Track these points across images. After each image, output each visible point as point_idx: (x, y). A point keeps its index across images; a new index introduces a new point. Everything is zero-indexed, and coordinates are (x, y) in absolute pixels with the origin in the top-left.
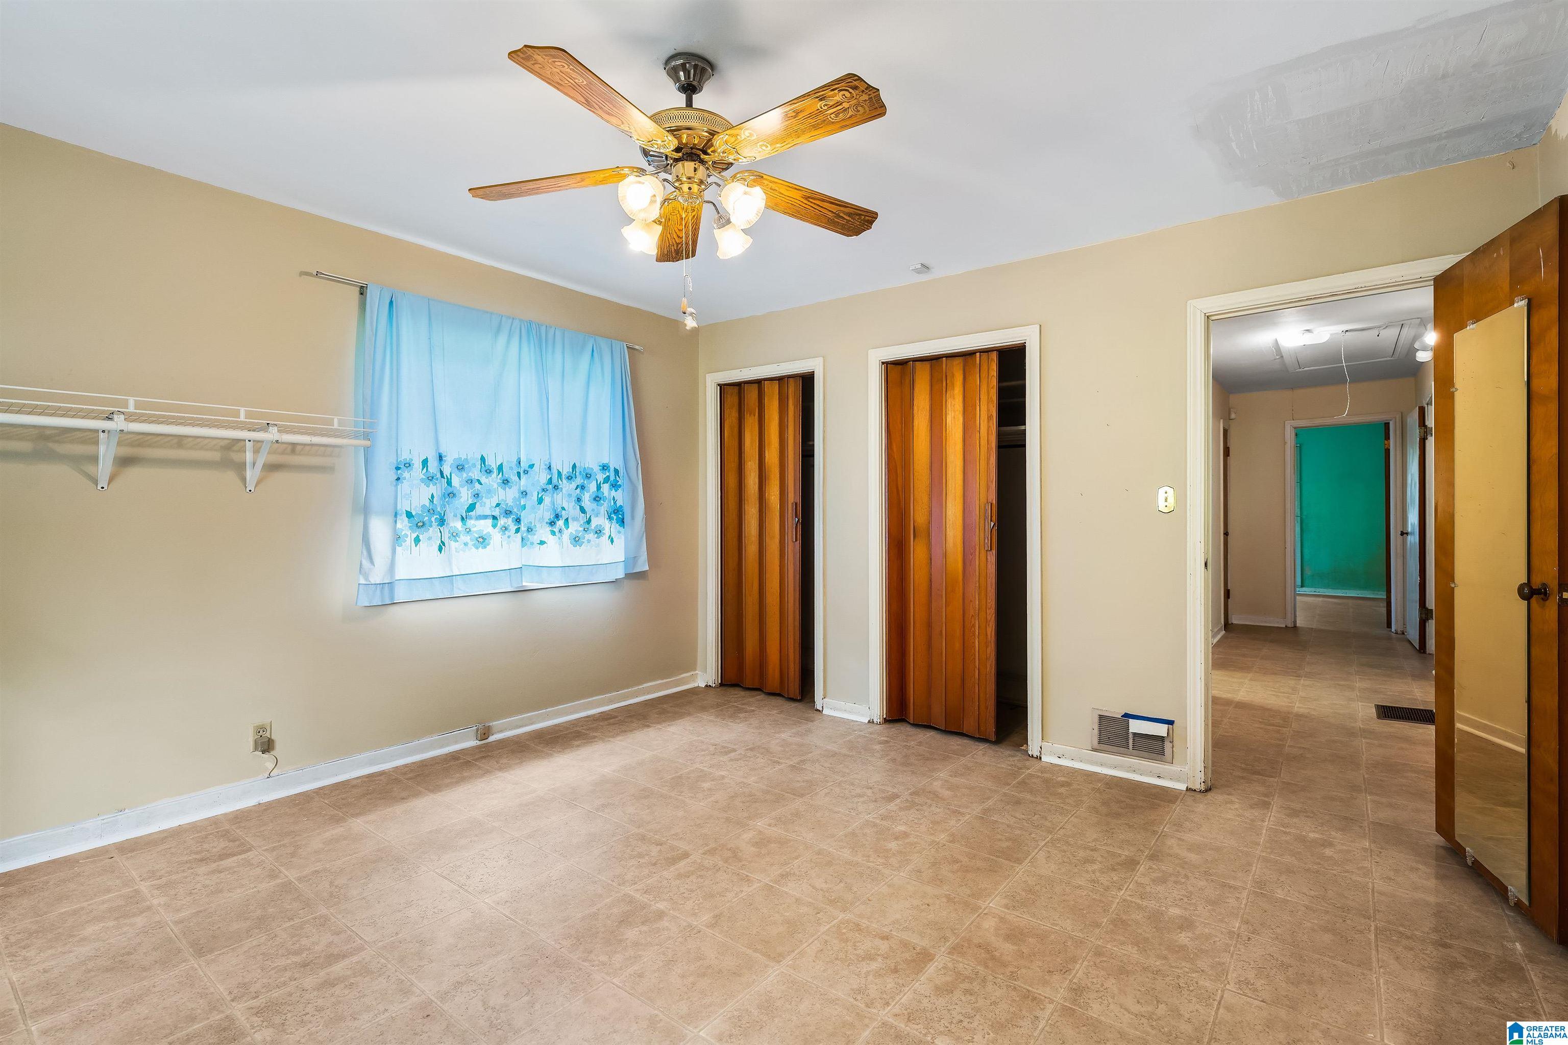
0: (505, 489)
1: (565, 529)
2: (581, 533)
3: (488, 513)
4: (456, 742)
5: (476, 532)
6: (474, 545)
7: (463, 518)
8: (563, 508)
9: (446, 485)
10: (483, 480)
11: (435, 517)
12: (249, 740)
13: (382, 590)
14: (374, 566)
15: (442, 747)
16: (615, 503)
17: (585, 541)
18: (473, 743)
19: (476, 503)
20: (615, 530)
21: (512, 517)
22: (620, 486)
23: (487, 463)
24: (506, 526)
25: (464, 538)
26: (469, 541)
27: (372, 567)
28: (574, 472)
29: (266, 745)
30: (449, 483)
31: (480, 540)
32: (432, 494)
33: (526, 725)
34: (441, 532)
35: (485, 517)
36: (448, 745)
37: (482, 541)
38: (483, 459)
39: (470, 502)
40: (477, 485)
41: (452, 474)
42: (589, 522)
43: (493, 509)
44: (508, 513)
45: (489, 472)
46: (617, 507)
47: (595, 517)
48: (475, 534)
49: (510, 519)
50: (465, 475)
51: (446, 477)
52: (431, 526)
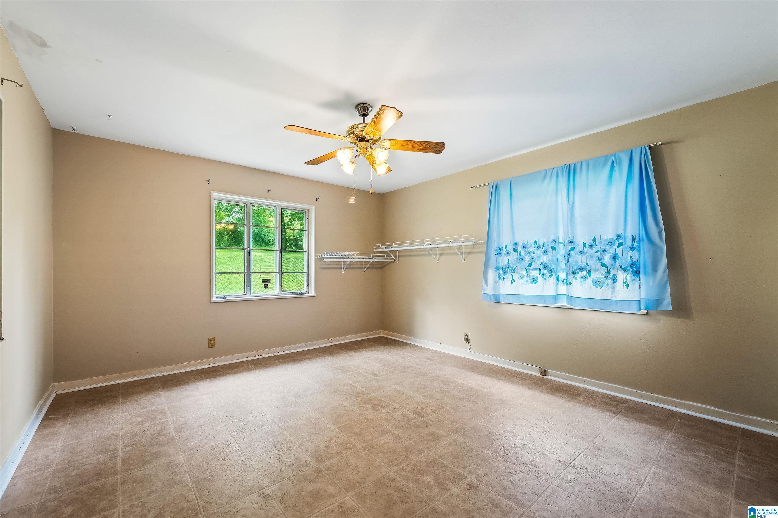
0: (545, 256)
1: (588, 276)
2: (602, 279)
3: (538, 267)
4: (530, 370)
5: (532, 276)
6: (531, 282)
7: (526, 270)
8: (587, 264)
9: (519, 255)
10: (536, 251)
11: (509, 269)
12: (464, 337)
13: (490, 296)
14: (488, 287)
15: (523, 369)
16: (631, 260)
17: (605, 284)
18: (537, 374)
19: (532, 263)
20: (631, 278)
21: (547, 269)
22: (635, 248)
23: (538, 244)
24: (544, 273)
25: (526, 279)
26: (528, 280)
27: (487, 287)
28: (595, 242)
29: (467, 340)
30: (520, 254)
31: (534, 280)
32: (508, 260)
33: (569, 380)
34: (512, 275)
35: (536, 269)
36: (526, 369)
37: (535, 280)
38: (536, 242)
39: (529, 262)
40: (533, 255)
41: (522, 250)
42: (609, 273)
43: (540, 265)
44: (545, 267)
45: (539, 247)
46: (632, 262)
47: (613, 270)
48: (531, 277)
49: (546, 270)
50: (526, 250)
51: (518, 252)
52: (508, 273)
